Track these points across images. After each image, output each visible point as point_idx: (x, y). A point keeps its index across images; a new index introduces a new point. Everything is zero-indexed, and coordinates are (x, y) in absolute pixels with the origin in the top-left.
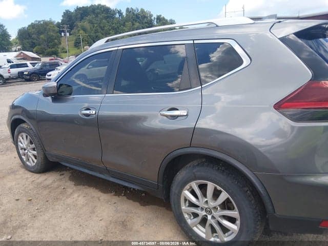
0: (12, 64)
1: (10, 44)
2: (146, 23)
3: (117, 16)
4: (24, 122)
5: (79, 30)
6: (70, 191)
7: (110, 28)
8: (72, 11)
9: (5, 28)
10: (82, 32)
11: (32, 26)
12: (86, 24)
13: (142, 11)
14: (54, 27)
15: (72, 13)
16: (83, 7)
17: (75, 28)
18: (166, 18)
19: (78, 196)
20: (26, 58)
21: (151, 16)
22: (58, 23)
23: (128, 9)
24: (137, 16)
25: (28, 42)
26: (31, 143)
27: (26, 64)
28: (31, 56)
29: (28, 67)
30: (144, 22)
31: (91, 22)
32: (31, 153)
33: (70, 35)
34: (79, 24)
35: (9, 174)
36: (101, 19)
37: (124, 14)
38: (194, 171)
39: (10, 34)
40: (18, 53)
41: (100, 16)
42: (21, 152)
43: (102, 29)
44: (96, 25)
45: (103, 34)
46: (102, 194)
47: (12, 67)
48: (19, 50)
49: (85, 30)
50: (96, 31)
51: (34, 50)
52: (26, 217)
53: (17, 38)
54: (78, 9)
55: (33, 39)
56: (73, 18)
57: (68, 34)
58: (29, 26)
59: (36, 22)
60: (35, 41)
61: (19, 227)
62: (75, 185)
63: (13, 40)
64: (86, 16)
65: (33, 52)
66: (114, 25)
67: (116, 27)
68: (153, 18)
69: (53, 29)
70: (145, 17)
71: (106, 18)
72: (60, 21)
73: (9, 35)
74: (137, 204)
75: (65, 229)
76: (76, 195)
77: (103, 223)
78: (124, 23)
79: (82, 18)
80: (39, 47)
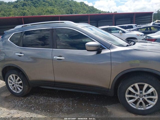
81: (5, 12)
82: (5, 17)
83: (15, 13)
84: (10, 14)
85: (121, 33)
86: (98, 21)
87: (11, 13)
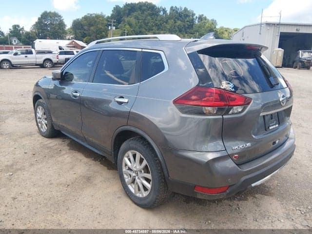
0: (62, 50)
1: (65, 32)
2: (187, 21)
3: (161, 13)
4: (41, 98)
5: (126, 25)
6: (64, 152)
7: (153, 25)
8: (121, 7)
9: (62, 18)
10: (127, 26)
11: (85, 18)
12: (132, 20)
13: (186, 9)
14: (103, 20)
15: (122, 8)
16: (132, 4)
17: (122, 22)
18: (208, 18)
19: (67, 157)
20: (76, 46)
21: (194, 15)
22: (108, 16)
23: (172, 8)
24: (180, 15)
25: (80, 32)
26: (45, 114)
27: (73, 52)
28: (81, 45)
29: (74, 54)
30: (186, 20)
31: (137, 18)
32: (44, 122)
33: (116, 29)
34: (126, 19)
35: (27, 136)
36: (147, 16)
37: (168, 12)
38: (130, 143)
39: (65, 23)
40: (70, 41)
41: (146, 13)
42: (38, 120)
43: (146, 24)
44: (140, 21)
45: (146, 30)
46: (85, 158)
47: (61, 53)
48: (72, 38)
49: (130, 25)
50: (141, 27)
51: (84, 39)
52: (27, 164)
53: (71, 28)
54: (127, 5)
55: (85, 30)
56: (122, 13)
57: (114, 28)
58: (83, 18)
59: (88, 15)
60: (86, 32)
61: (20, 169)
62: (69, 149)
63: (68, 29)
64: (133, 12)
65: (83, 41)
66: (157, 22)
67: (159, 23)
68: (195, 17)
69: (102, 22)
70: (187, 16)
71: (151, 15)
72: (110, 16)
73: (65, 25)
74: (106, 168)
75: (48, 175)
76: (66, 156)
77: (75, 176)
78: (167, 20)
79: (129, 14)
80: (89, 37)
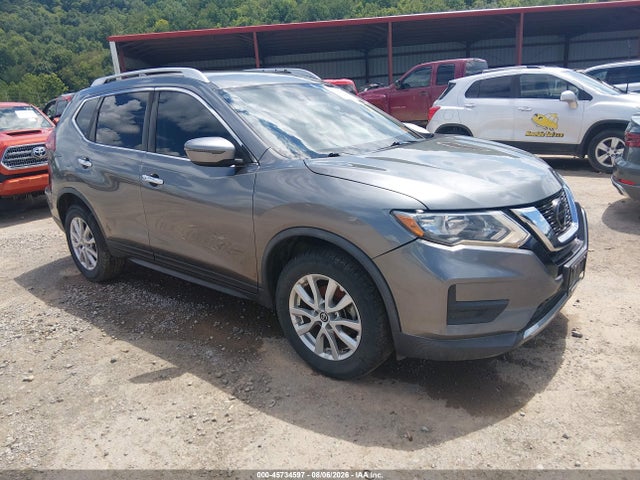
81: (220, 7)
82: (219, 27)
83: (251, 10)
84: (235, 16)
85: (569, 101)
86: (573, 39)
87: (237, 9)
